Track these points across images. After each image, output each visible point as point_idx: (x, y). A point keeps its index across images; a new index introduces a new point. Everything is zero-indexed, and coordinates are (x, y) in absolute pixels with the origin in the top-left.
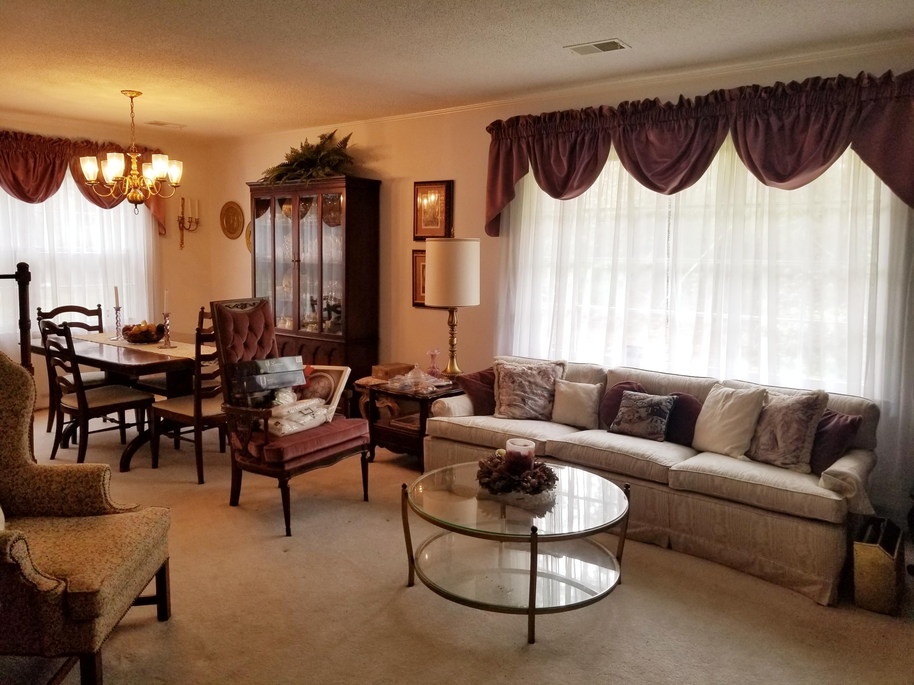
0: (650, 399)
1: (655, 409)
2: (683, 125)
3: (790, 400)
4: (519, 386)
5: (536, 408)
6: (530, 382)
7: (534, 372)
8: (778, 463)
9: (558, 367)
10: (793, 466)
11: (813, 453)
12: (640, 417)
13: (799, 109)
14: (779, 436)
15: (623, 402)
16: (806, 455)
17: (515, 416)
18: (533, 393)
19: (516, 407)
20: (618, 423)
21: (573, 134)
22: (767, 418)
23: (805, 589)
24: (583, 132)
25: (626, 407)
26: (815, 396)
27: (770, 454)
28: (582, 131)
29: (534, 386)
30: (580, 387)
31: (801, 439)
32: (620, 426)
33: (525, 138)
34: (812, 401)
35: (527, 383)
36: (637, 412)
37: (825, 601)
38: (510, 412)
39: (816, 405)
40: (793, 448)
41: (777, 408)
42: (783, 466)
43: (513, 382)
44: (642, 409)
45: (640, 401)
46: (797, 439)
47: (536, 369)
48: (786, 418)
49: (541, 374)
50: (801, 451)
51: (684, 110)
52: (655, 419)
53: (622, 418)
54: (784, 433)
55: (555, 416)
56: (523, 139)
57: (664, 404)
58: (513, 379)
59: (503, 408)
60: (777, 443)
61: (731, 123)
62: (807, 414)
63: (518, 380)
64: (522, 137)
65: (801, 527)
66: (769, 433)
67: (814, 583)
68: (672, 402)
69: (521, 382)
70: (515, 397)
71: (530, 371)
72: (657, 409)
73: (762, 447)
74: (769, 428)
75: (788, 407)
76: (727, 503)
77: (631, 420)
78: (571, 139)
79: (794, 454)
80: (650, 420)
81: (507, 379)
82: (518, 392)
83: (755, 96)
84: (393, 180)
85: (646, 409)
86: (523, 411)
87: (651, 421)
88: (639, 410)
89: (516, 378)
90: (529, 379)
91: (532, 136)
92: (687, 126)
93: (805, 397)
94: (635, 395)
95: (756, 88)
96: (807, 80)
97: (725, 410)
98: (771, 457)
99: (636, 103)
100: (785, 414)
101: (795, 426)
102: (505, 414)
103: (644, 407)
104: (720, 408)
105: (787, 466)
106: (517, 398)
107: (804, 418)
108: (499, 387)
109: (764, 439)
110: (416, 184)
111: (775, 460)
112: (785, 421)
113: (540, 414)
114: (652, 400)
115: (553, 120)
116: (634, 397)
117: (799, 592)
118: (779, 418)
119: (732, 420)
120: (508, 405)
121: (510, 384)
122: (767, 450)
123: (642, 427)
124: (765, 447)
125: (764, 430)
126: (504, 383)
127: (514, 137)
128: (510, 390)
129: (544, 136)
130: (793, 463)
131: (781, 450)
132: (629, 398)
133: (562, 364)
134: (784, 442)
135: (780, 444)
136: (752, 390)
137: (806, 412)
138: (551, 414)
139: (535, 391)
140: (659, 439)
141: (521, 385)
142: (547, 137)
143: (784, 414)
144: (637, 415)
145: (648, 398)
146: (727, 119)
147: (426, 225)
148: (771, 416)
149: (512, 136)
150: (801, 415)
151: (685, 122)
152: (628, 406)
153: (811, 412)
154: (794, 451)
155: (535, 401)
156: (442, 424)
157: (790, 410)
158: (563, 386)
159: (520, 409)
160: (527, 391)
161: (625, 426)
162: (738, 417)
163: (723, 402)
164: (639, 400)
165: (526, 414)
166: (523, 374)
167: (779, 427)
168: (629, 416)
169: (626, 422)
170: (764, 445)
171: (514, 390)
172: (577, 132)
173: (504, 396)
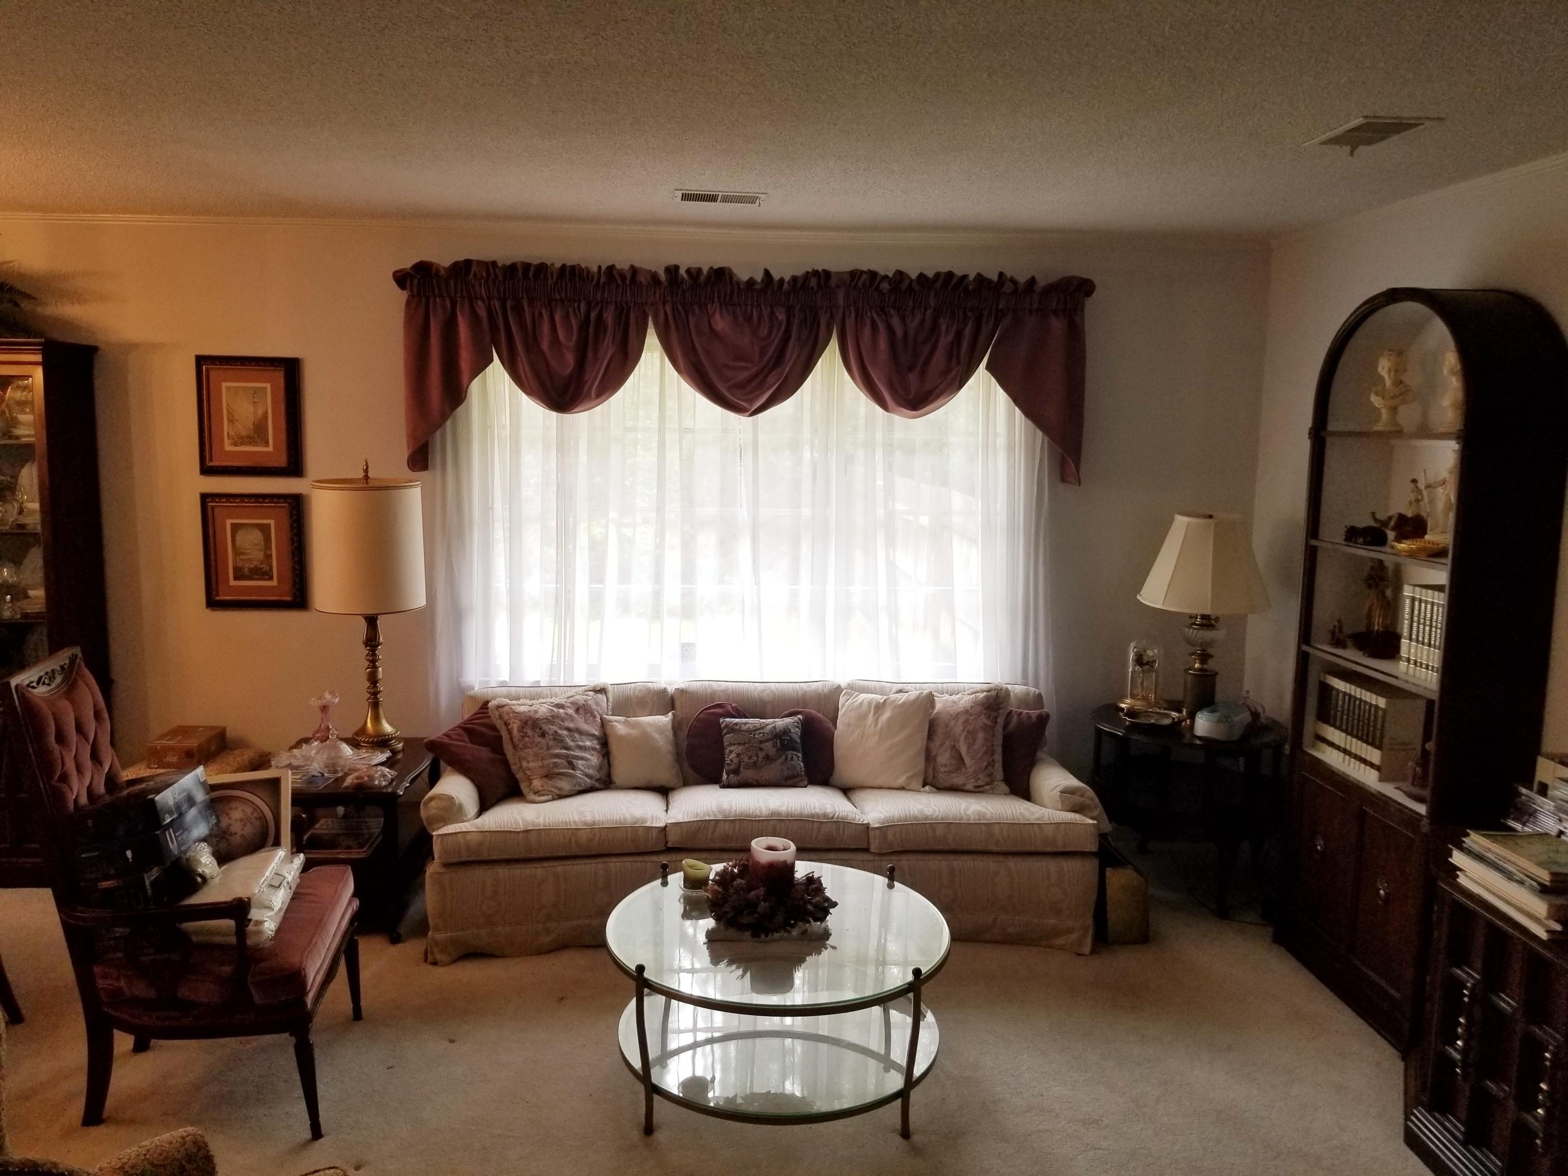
0: (770, 726)
1: (784, 740)
2: (766, 312)
3: (965, 701)
4: (554, 739)
5: (591, 772)
6: (568, 729)
7: (570, 711)
8: (970, 786)
9: (599, 695)
10: (988, 787)
11: (1006, 767)
12: (767, 757)
13: (925, 311)
14: (964, 750)
15: (727, 738)
16: (999, 773)
17: (564, 793)
18: (581, 748)
19: (562, 777)
20: (736, 771)
21: (583, 305)
22: (940, 731)
23: (1060, 941)
24: (600, 306)
25: (739, 744)
26: (994, 693)
27: (956, 777)
28: (597, 303)
29: (576, 735)
30: (648, 724)
31: (991, 751)
32: (741, 776)
33: (483, 301)
34: (992, 700)
35: (565, 732)
36: (761, 749)
37: (1087, 949)
38: (553, 787)
39: (998, 705)
40: (985, 764)
41: (951, 716)
42: (976, 790)
43: (543, 735)
44: (767, 744)
45: (758, 732)
46: (986, 753)
47: (569, 705)
48: (968, 727)
49: (581, 711)
50: (993, 767)
51: (769, 292)
52: (790, 756)
53: (740, 762)
54: (968, 748)
55: (618, 777)
56: (480, 303)
57: (793, 730)
58: (540, 729)
59: (537, 783)
60: (963, 760)
61: (838, 317)
62: (991, 718)
63: (550, 729)
64: (477, 298)
65: (1051, 866)
66: (949, 749)
67: (1069, 931)
68: (800, 725)
69: (556, 732)
70: (555, 760)
71: (561, 711)
72: (787, 740)
73: (942, 769)
74: (947, 743)
75: (966, 712)
76: (952, 857)
77: (755, 763)
78: (578, 313)
79: (987, 771)
80: (783, 757)
81: (530, 732)
82: (557, 751)
83: (871, 285)
84: (133, 347)
85: (771, 742)
86: (574, 781)
87: (786, 759)
88: (762, 746)
89: (545, 727)
90: (567, 724)
91: (499, 299)
92: (772, 315)
93: (982, 695)
94: (745, 724)
95: (873, 274)
96: (938, 275)
97: (882, 727)
98: (958, 780)
99: (694, 272)
100: (967, 721)
101: (981, 735)
102: (546, 792)
103: (767, 740)
104: (873, 725)
105: (981, 789)
106: (559, 761)
107: (989, 723)
108: (515, 747)
109: (944, 758)
110: (201, 360)
111: (964, 785)
112: (968, 731)
113: (597, 780)
114: (774, 727)
115: (542, 276)
116: (744, 728)
117: (1050, 947)
118: (958, 728)
119: (897, 739)
120: (546, 776)
121: (539, 739)
122: (950, 772)
123: (774, 770)
124: (946, 769)
125: (941, 745)
126: (526, 739)
127: (459, 295)
128: (542, 748)
129: (525, 303)
130: (987, 784)
131: (971, 770)
132: (732, 729)
133: (602, 691)
134: (972, 758)
135: (968, 761)
136: (913, 695)
137: (990, 716)
138: (609, 775)
139: (581, 743)
140: (801, 784)
141: (558, 739)
142: (531, 304)
143: (964, 722)
144: (761, 755)
145: (767, 725)
146: (832, 315)
147: (235, 444)
148: (947, 726)
149: (456, 292)
150: (985, 721)
151: (769, 310)
152: (743, 742)
153: (994, 714)
154: (986, 767)
155: (587, 760)
156: (469, 837)
157: (971, 715)
158: (620, 726)
159: (569, 779)
160: (570, 747)
161: (747, 774)
162: (903, 734)
163: (875, 714)
164: (756, 730)
165: (579, 785)
166: (552, 719)
167: (962, 739)
168: (750, 758)
169: (747, 767)
170: (945, 766)
171: (549, 748)
172: (589, 304)
173: (532, 761)
